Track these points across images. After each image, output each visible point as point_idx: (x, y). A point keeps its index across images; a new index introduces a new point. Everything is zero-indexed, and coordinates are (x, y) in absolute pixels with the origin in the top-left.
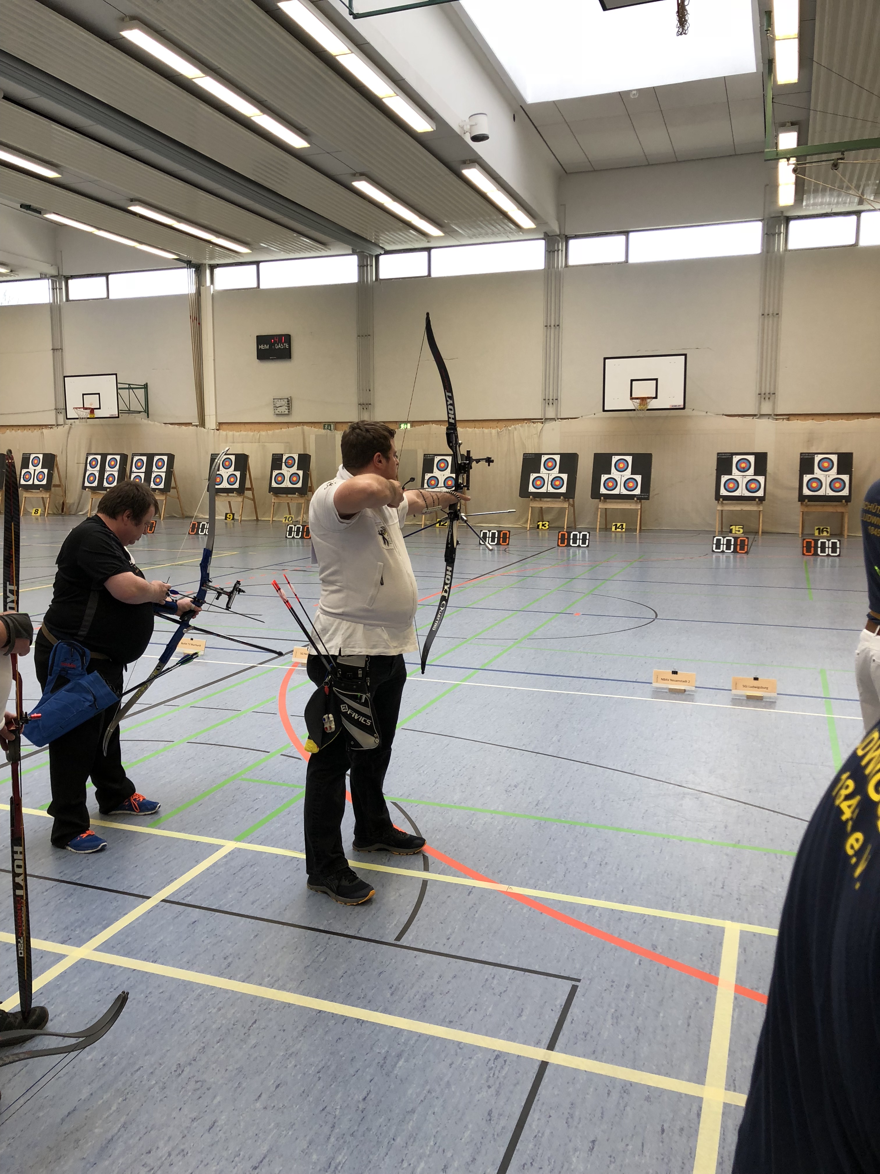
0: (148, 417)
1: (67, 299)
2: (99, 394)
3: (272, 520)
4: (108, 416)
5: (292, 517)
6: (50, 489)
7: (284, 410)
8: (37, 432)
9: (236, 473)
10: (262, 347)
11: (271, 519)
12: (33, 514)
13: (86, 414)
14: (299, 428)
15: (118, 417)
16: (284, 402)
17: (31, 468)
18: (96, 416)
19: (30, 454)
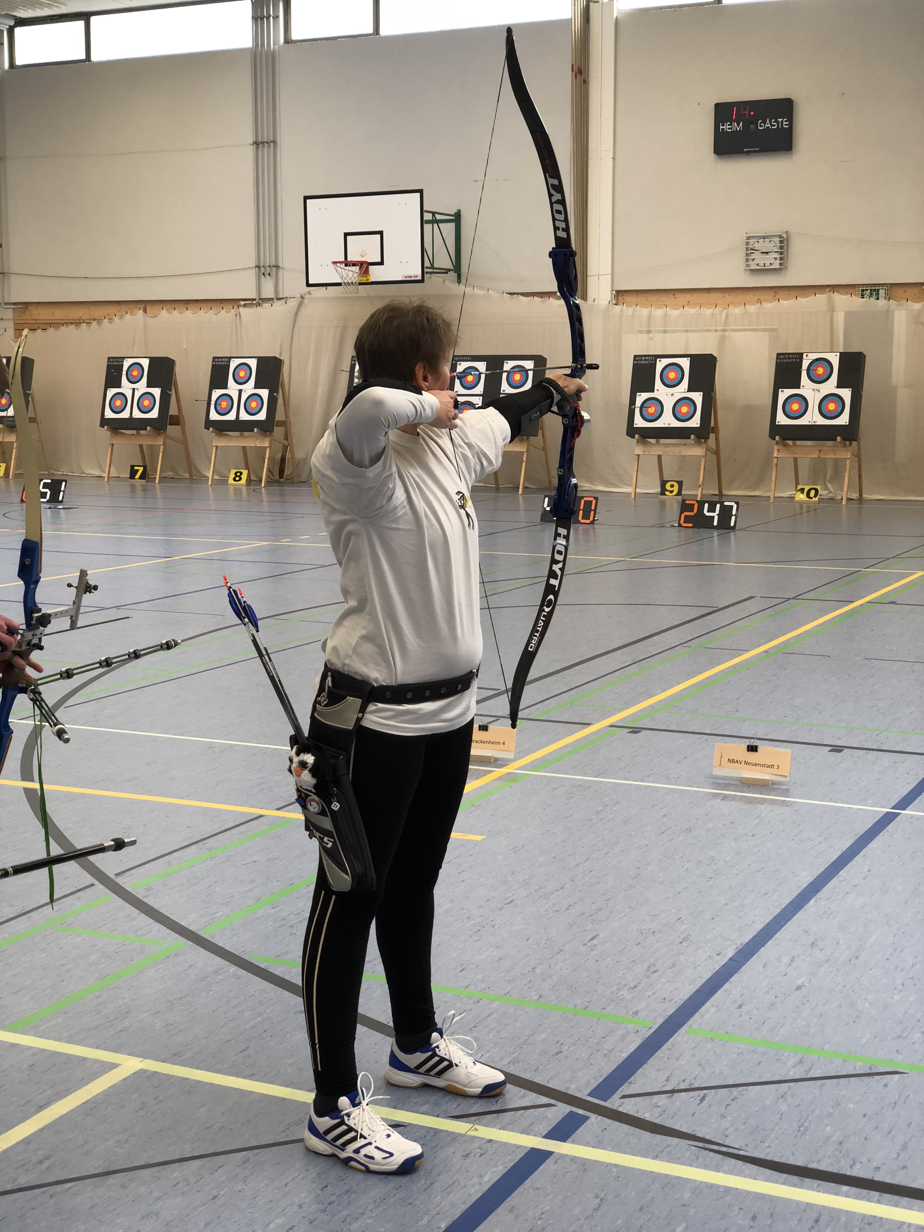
0: (459, 282)
1: (288, 41)
2: (381, 233)
3: (775, 497)
4: (401, 279)
5: (817, 491)
6: (272, 431)
7: (772, 261)
8: (226, 315)
9: (692, 395)
10: (726, 127)
11: (771, 494)
12: (231, 481)
13: (352, 274)
14: (821, 298)
15: (422, 281)
16: (773, 245)
17: (232, 388)
18: (372, 279)
19: (230, 358)
